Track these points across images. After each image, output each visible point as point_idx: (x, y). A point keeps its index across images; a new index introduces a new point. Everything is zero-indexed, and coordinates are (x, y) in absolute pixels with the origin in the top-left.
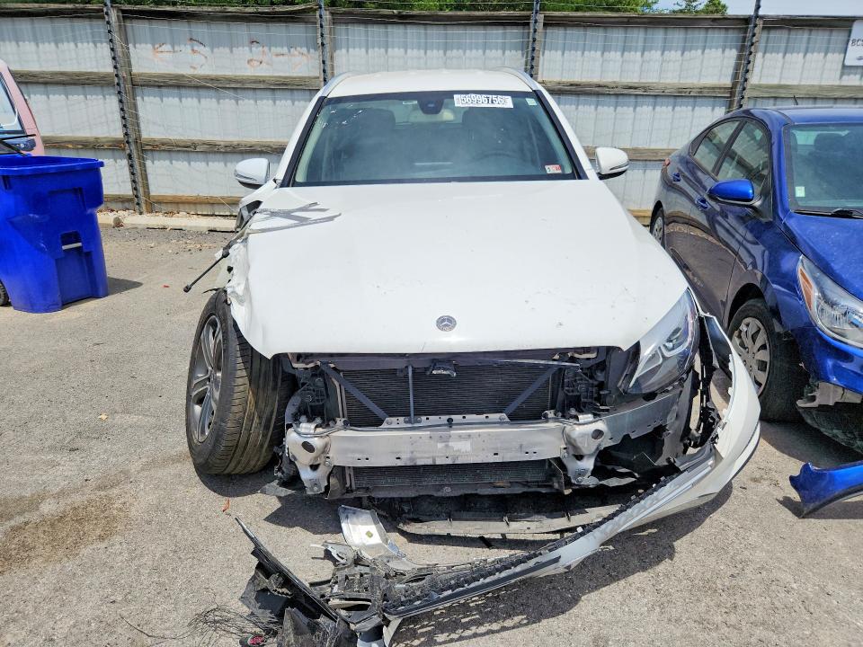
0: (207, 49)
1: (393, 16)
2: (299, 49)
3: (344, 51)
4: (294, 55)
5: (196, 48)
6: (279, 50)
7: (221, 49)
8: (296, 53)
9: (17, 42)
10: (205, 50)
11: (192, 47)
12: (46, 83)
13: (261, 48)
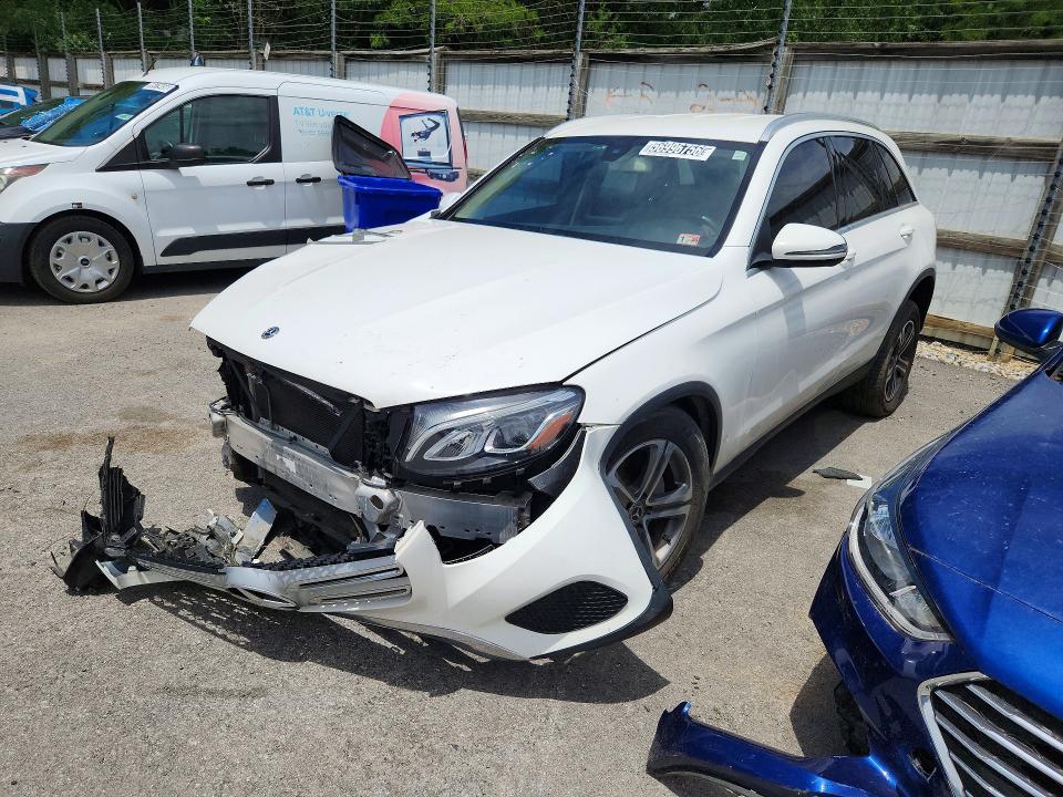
0: (656, 93)
1: (872, 51)
2: (748, 93)
3: (800, 95)
4: (741, 101)
5: (645, 92)
6: (726, 94)
7: (668, 93)
8: (744, 97)
9: (507, 86)
10: (651, 94)
11: (642, 91)
12: (518, 125)
13: (707, 93)
